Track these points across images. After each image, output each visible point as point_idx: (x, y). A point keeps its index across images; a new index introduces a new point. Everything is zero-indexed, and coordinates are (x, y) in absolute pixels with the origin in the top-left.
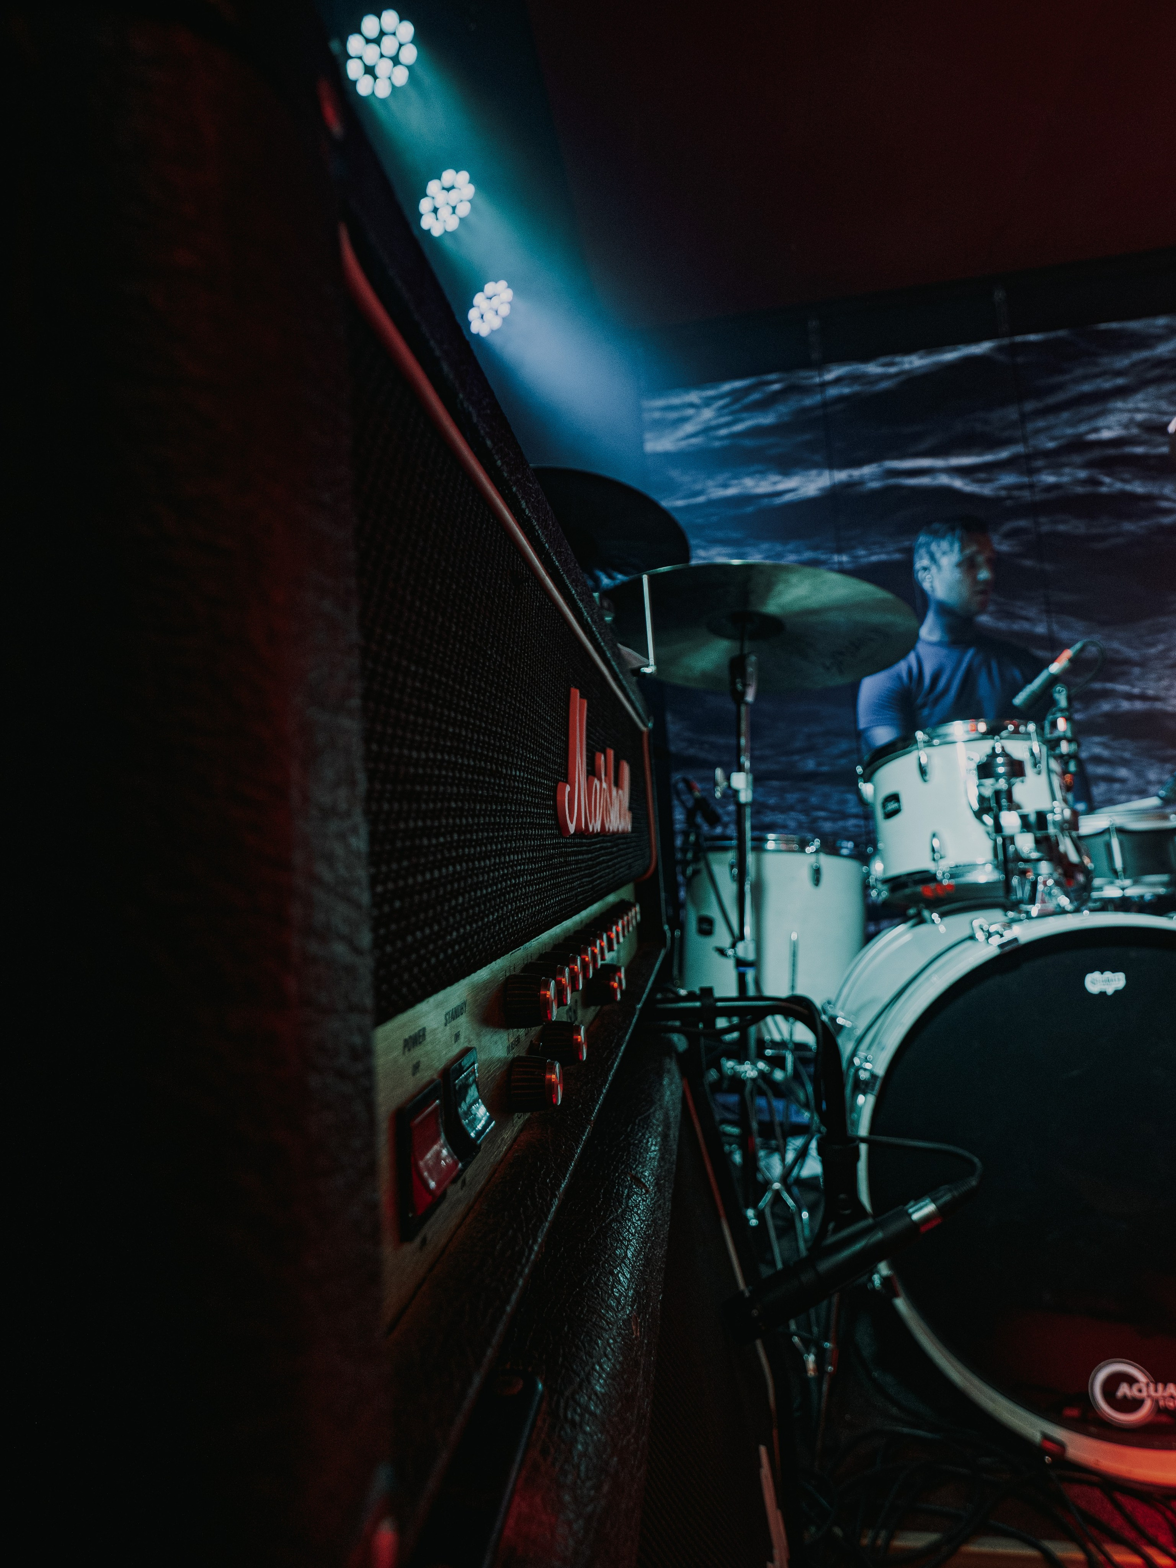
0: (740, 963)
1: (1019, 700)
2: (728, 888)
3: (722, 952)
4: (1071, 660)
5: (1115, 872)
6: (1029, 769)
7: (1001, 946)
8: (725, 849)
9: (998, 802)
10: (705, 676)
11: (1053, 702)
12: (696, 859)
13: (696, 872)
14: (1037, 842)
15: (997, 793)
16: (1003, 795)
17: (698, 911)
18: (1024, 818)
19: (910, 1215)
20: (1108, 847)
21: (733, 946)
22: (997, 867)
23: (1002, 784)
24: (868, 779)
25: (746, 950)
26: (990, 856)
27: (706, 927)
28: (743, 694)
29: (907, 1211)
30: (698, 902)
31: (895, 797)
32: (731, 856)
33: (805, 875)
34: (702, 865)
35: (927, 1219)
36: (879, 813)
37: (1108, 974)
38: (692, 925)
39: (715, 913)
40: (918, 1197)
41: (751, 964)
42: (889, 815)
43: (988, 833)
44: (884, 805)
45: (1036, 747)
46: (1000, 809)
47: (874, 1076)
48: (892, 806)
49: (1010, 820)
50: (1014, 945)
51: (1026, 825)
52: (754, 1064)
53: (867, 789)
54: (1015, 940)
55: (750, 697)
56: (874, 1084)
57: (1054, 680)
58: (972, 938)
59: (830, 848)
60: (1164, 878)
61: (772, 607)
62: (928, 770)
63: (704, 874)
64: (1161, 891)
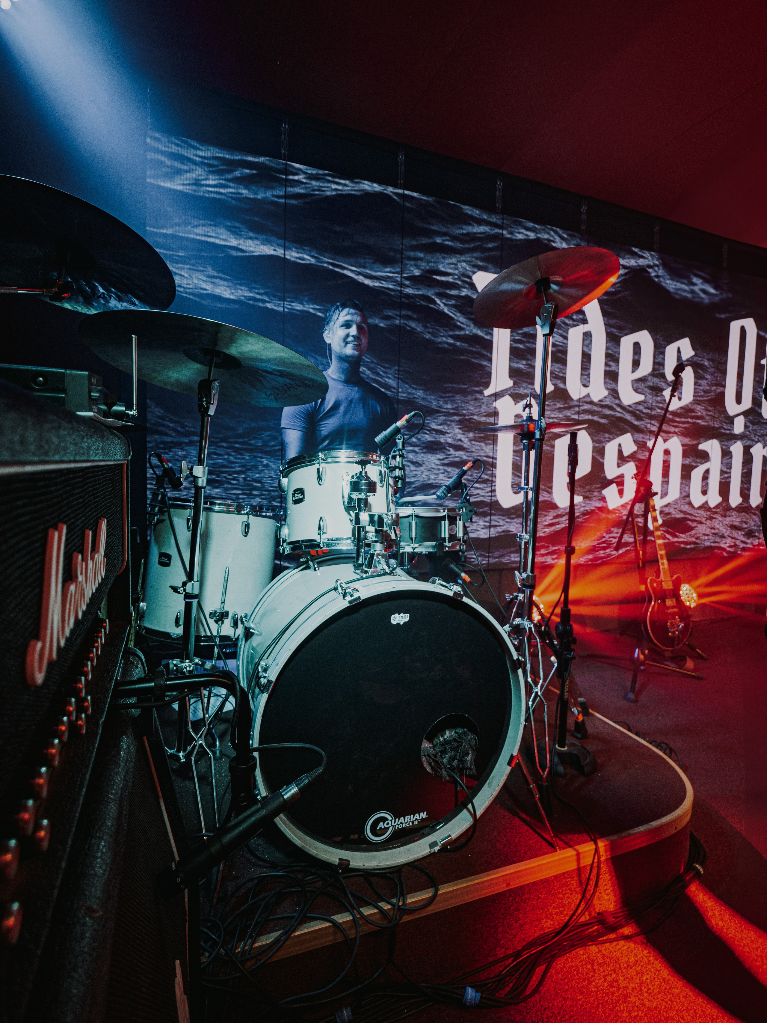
0: (187, 596)
1: (378, 439)
2: (184, 535)
3: (175, 589)
4: (408, 421)
5: (412, 539)
6: (378, 485)
7: (350, 602)
8: (185, 507)
9: (359, 506)
10: (179, 383)
11: (396, 444)
12: (161, 512)
13: (160, 521)
14: (376, 531)
15: (359, 500)
16: (363, 501)
17: (159, 549)
18: (372, 516)
19: (282, 796)
20: (410, 524)
21: (184, 584)
22: (353, 541)
23: (362, 496)
24: (285, 476)
25: (193, 587)
26: (350, 535)
27: (165, 560)
28: (207, 409)
29: (281, 793)
30: (159, 542)
31: (301, 491)
32: (188, 513)
33: (239, 528)
34: (166, 517)
35: (293, 797)
36: (290, 499)
37: (402, 615)
38: (155, 557)
39: (173, 551)
40: (288, 784)
41: (195, 597)
42: (296, 502)
43: (351, 521)
44: (294, 495)
45: (383, 469)
46: (360, 510)
47: (269, 681)
48: (298, 496)
49: (364, 517)
50: (358, 601)
51: (372, 522)
52: (191, 661)
53: (284, 481)
54: (359, 598)
55: (211, 412)
56: (269, 687)
57: (397, 431)
58: (335, 589)
59: (257, 511)
60: (434, 543)
61: (233, 351)
62: (323, 477)
63: (167, 521)
64: (431, 550)
